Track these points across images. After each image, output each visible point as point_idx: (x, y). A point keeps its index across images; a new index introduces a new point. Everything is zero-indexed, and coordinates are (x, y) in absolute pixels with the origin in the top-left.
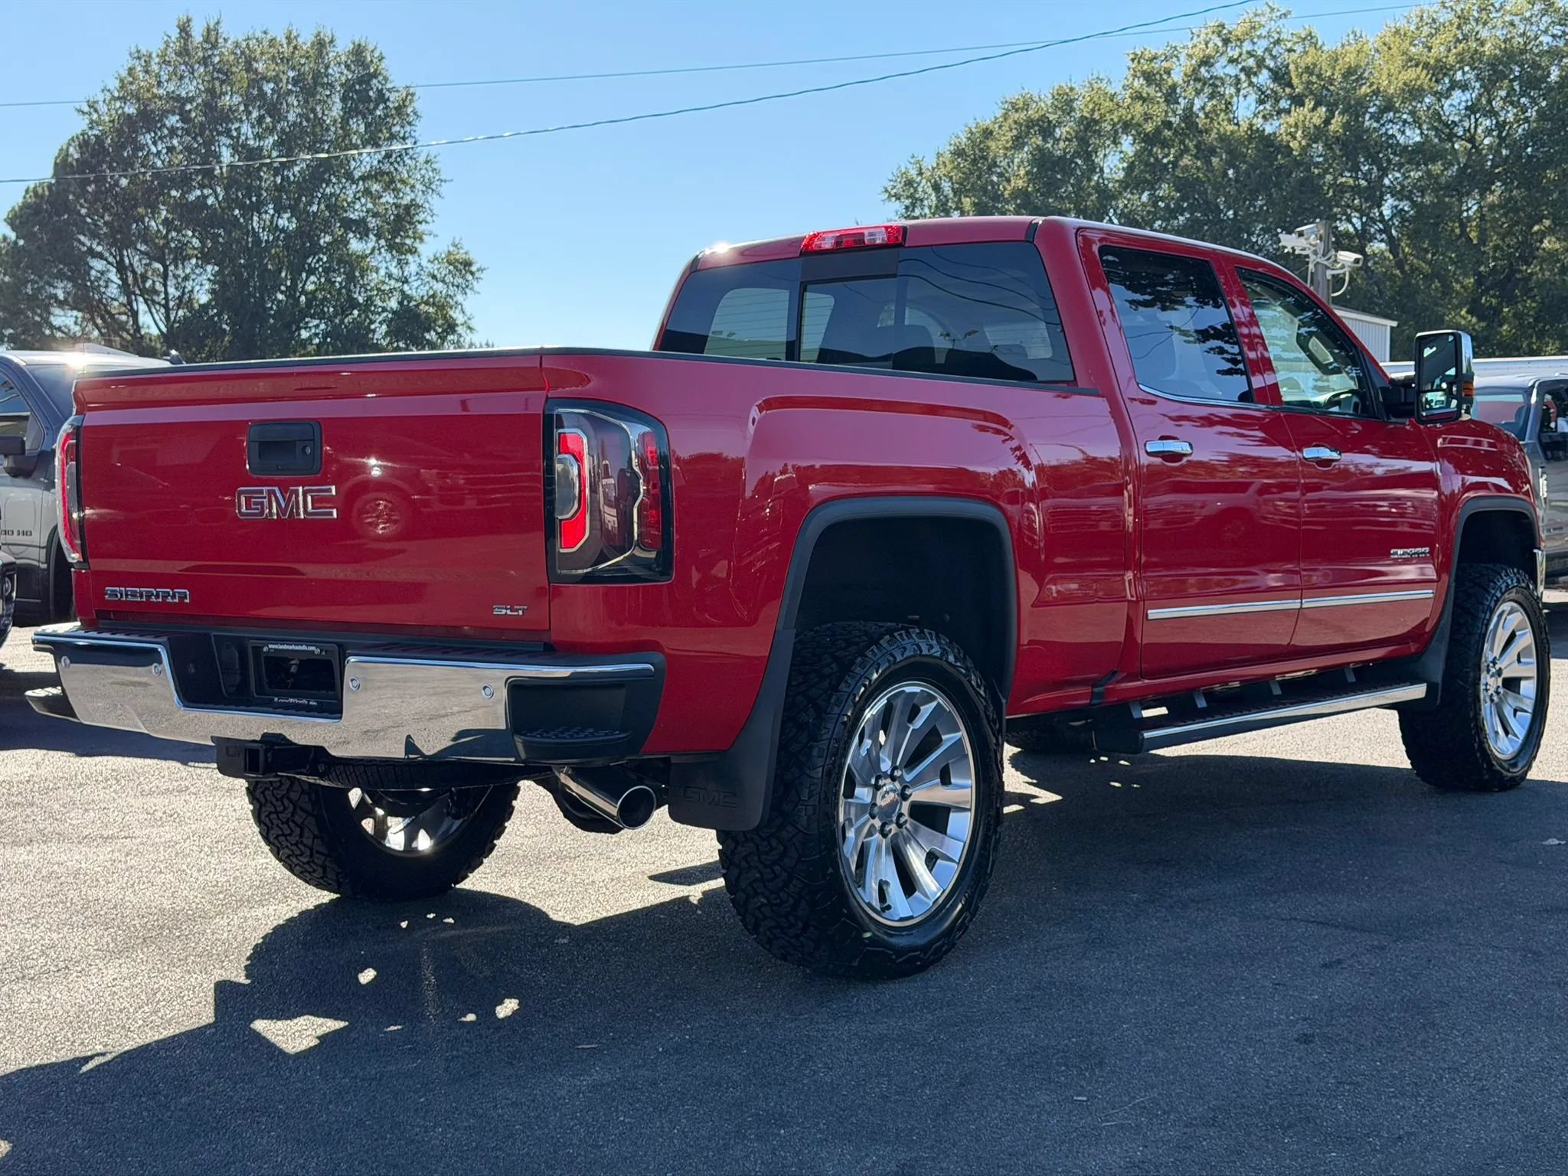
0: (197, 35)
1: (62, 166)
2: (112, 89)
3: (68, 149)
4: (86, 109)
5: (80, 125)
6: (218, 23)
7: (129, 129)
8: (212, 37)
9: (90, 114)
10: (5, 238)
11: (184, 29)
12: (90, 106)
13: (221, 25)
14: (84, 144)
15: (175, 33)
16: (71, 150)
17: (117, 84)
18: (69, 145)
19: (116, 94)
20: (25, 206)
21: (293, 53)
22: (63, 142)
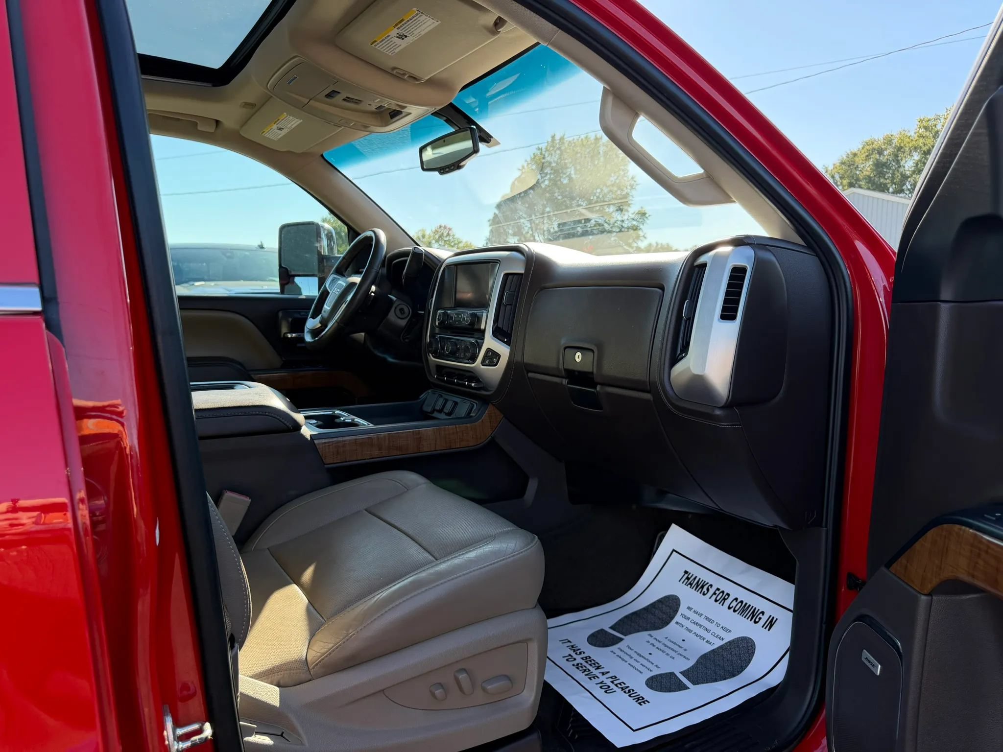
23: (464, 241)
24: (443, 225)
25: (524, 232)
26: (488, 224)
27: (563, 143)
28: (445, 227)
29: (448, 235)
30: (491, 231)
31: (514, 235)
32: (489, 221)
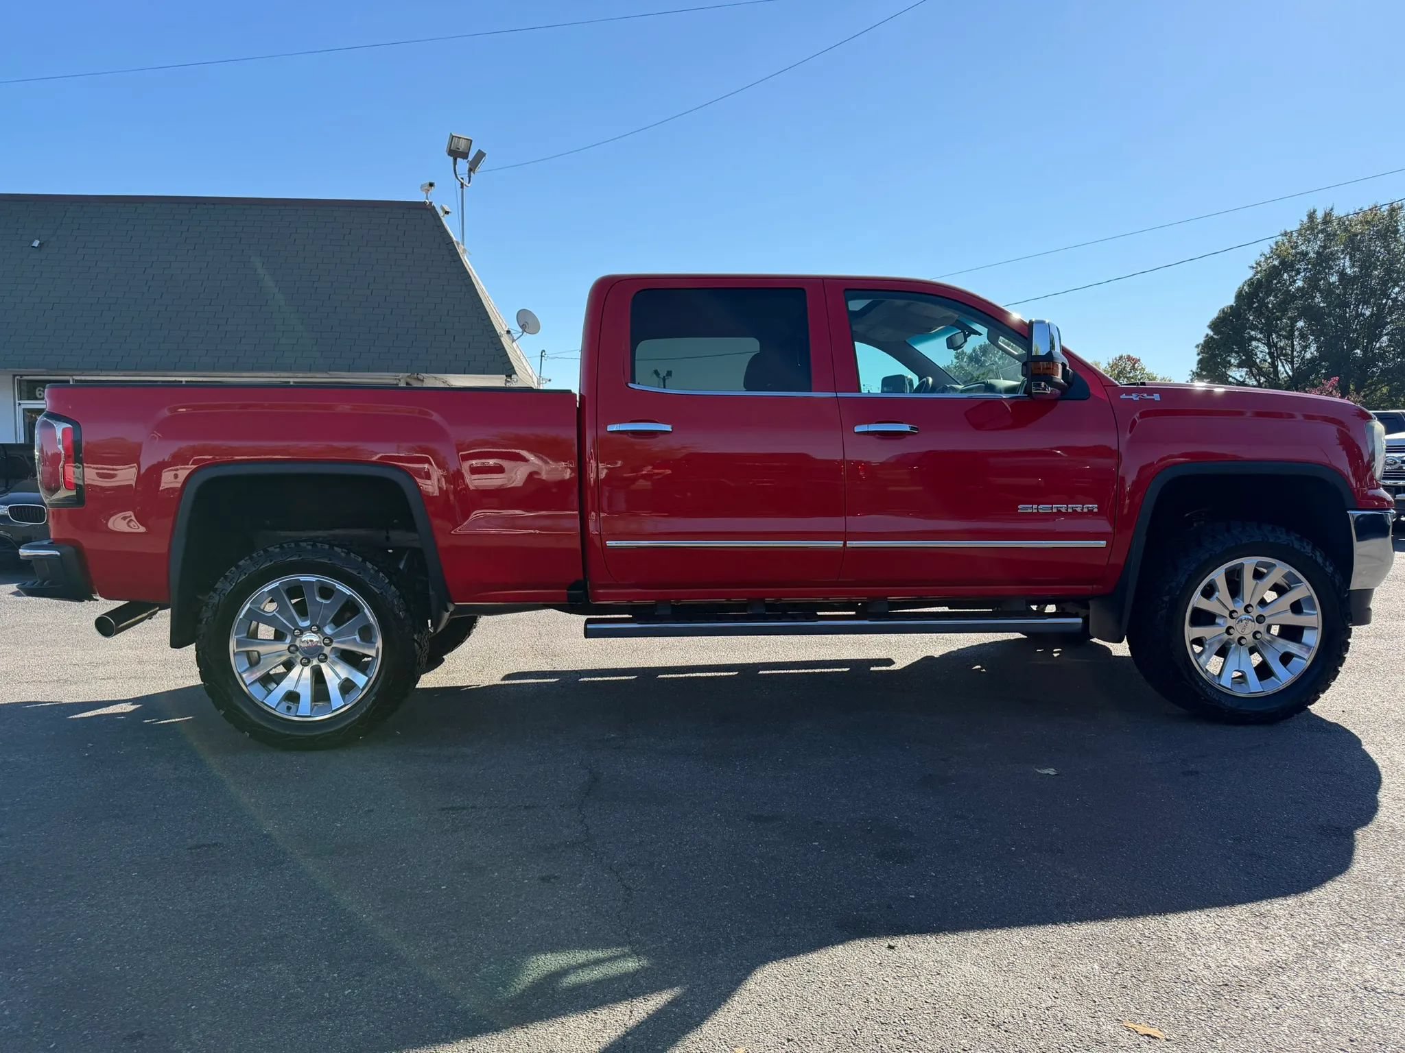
0: (1320, 215)
1: (1239, 296)
2: (1266, 253)
3: (1243, 288)
4: (1255, 266)
5: (1250, 274)
6: (1332, 209)
7: (1274, 273)
8: (1327, 219)
9: (1257, 268)
10: (1207, 335)
11: (1311, 216)
12: (1257, 264)
13: (1334, 210)
14: (1250, 283)
15: (1305, 219)
16: (1245, 287)
17: (1269, 251)
18: (1244, 285)
19: (1268, 256)
20: (1218, 318)
21: (1373, 217)
22: (1240, 284)
23: (1159, 377)
24: (1125, 354)
25: (1258, 361)
26: (1196, 351)
27: (1330, 222)
28: (1129, 358)
29: (1133, 368)
30: (1200, 362)
31: (1240, 366)
32: (1197, 346)
